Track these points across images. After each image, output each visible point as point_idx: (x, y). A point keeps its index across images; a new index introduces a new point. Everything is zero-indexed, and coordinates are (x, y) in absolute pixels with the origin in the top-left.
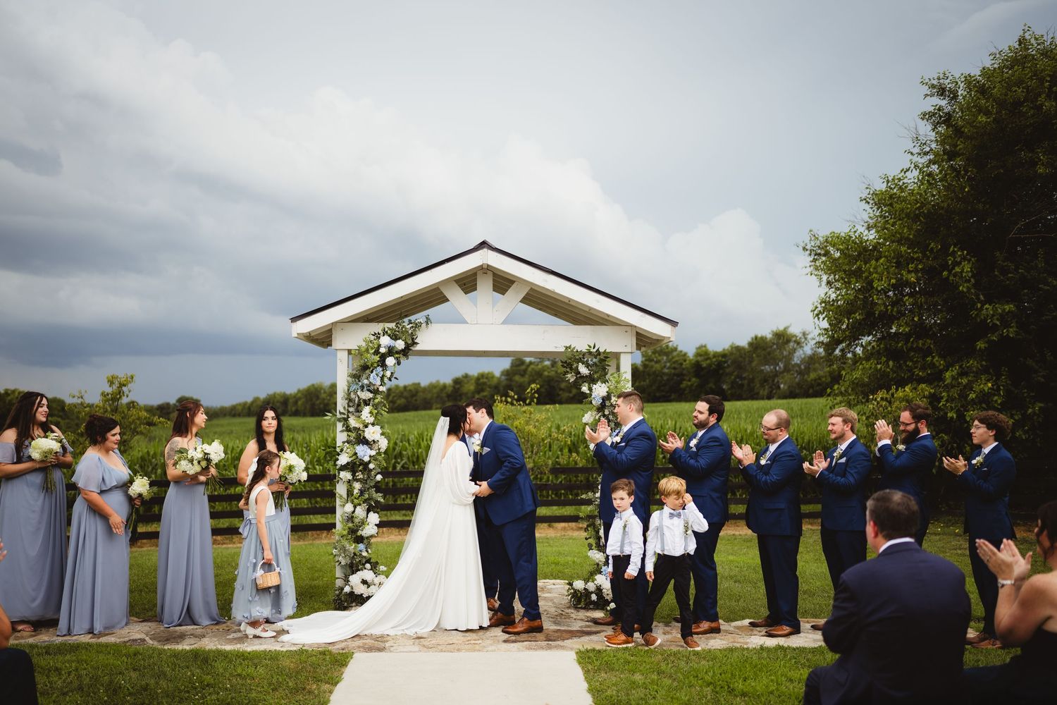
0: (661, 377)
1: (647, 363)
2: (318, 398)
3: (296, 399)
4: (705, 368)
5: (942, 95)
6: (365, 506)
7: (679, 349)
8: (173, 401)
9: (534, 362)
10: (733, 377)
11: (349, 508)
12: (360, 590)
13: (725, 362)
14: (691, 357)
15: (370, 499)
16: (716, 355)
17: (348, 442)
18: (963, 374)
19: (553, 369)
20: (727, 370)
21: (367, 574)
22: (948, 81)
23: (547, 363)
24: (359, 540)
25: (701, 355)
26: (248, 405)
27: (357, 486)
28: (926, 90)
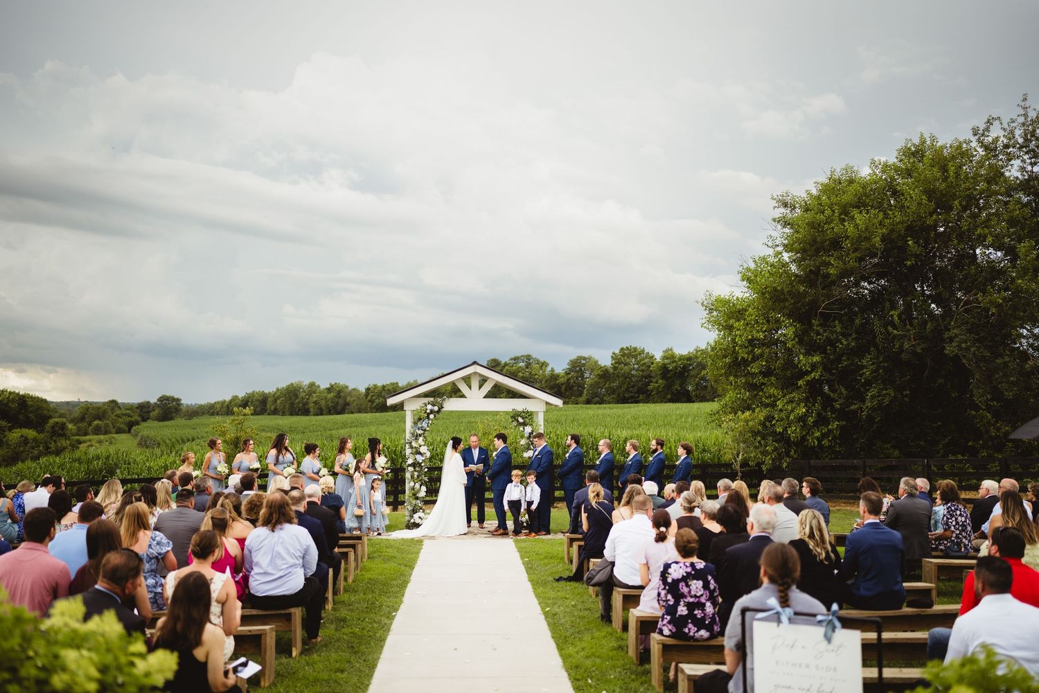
0: (630, 378)
1: (617, 365)
2: (296, 396)
3: (275, 397)
4: (671, 371)
5: (785, 207)
6: (420, 483)
7: (646, 351)
8: (153, 400)
9: (510, 364)
10: (697, 379)
11: (412, 484)
12: (418, 521)
13: (690, 365)
14: (658, 360)
15: (422, 480)
16: (681, 358)
17: (412, 453)
18: (791, 401)
19: (527, 370)
20: (692, 373)
21: (420, 514)
22: (789, 198)
23: (522, 364)
24: (417, 498)
25: (667, 358)
26: (226, 404)
27: (416, 474)
28: (774, 203)
